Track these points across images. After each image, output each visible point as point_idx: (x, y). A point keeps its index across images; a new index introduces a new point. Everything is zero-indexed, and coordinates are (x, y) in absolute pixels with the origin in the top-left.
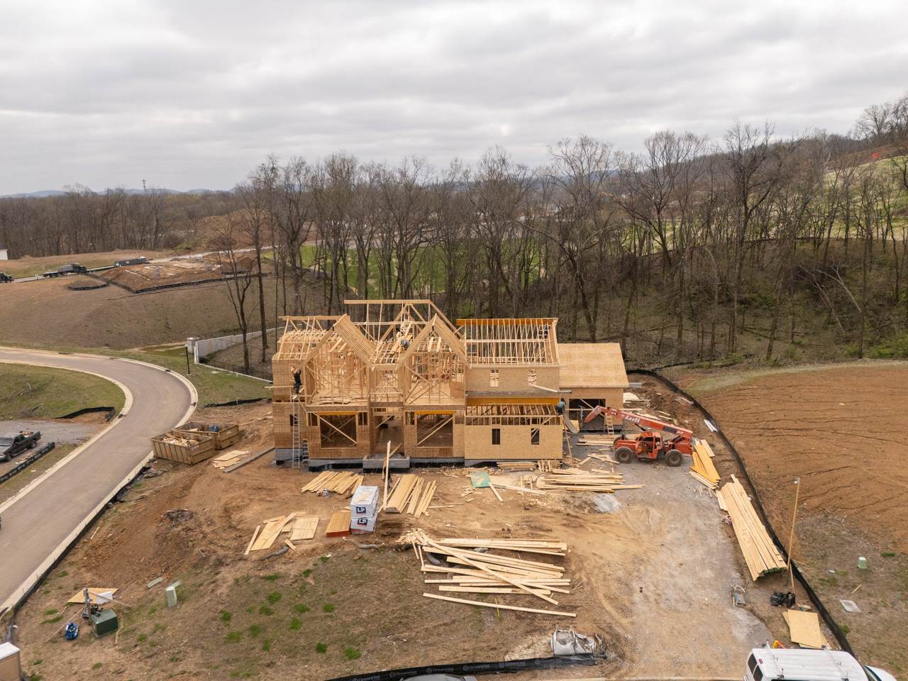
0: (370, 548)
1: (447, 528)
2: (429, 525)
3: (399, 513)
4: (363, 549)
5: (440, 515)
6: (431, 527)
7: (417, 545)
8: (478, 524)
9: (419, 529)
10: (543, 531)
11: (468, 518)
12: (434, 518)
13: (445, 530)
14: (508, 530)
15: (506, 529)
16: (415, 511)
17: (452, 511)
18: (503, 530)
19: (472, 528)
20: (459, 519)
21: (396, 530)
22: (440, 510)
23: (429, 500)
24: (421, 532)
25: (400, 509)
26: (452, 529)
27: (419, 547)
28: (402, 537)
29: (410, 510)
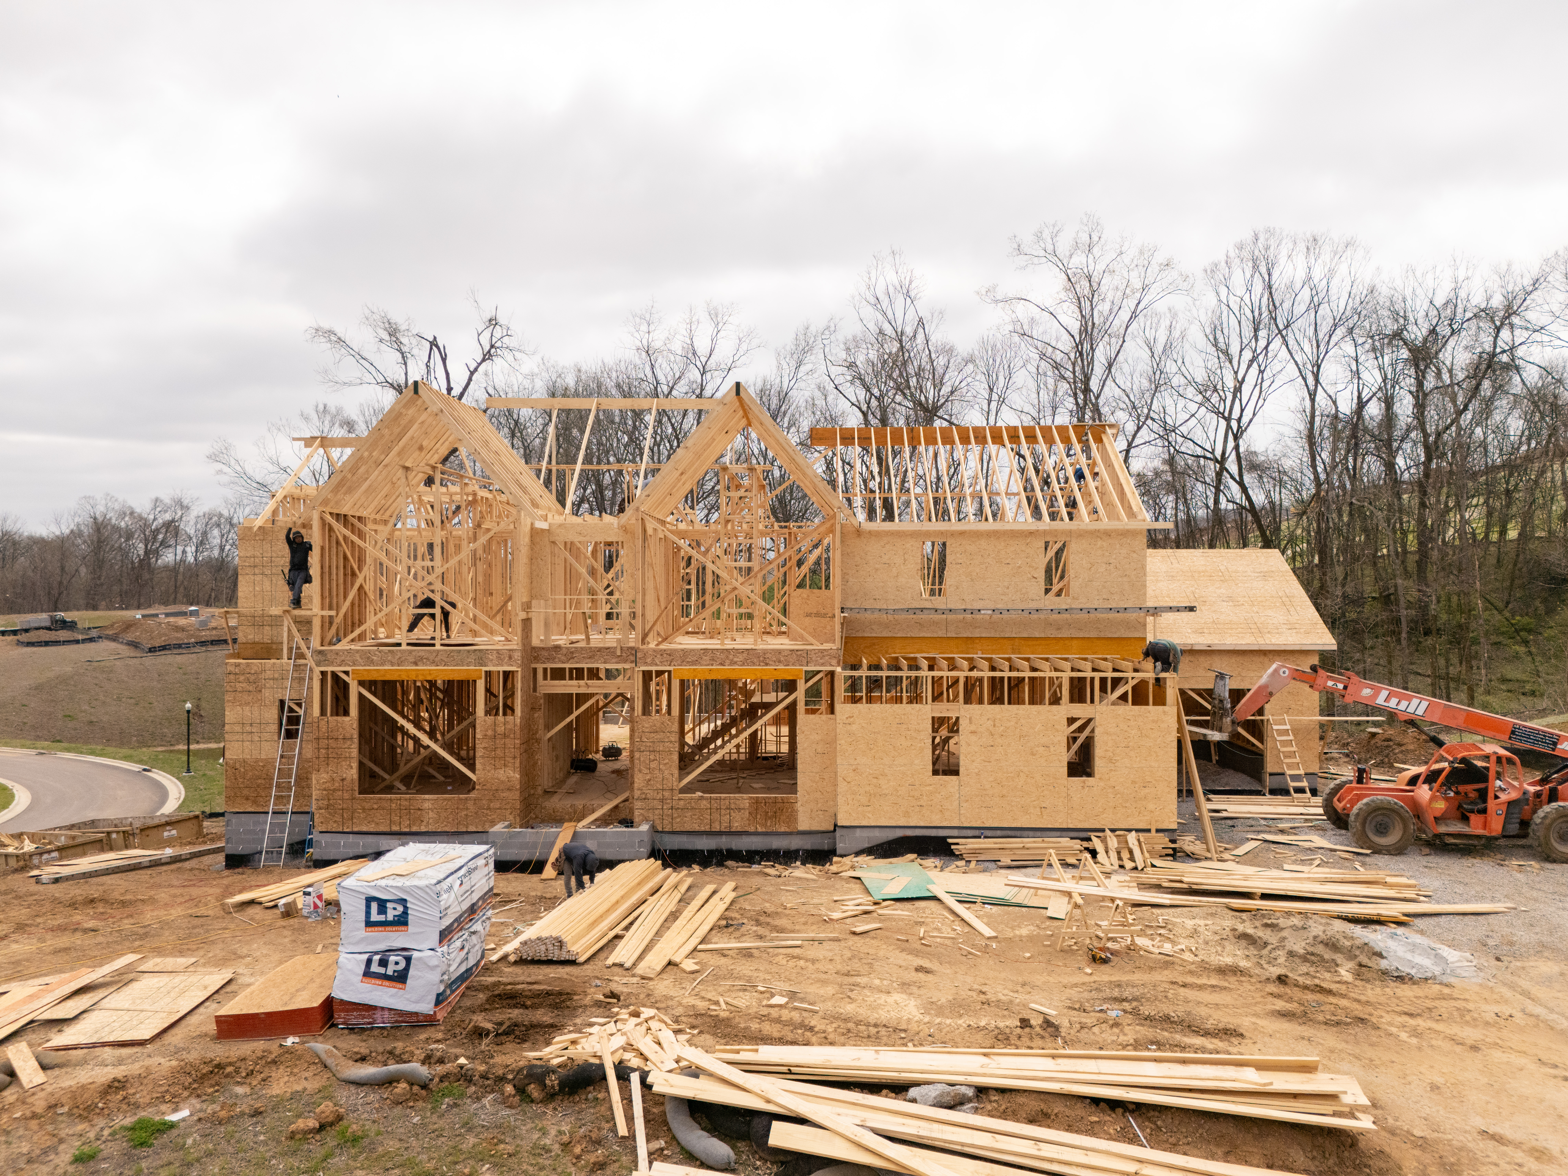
0: (389, 1081)
1: (774, 1013)
2: (692, 1001)
3: (572, 963)
4: (358, 1084)
5: (745, 968)
6: (701, 1005)
7: (622, 1074)
8: (912, 1003)
9: (647, 1012)
10: (1207, 1034)
11: (862, 980)
12: (717, 977)
13: (763, 1018)
14: (1048, 1023)
15: (1036, 1021)
16: (641, 958)
17: (799, 958)
18: (1025, 1023)
19: (882, 1015)
20: (824, 982)
21: (543, 1016)
22: (747, 954)
23: (706, 928)
24: (654, 1024)
25: (580, 948)
26: (796, 1016)
27: (635, 1078)
28: (561, 1040)
29: (624, 953)
